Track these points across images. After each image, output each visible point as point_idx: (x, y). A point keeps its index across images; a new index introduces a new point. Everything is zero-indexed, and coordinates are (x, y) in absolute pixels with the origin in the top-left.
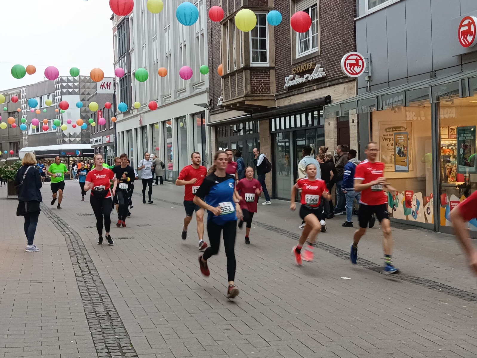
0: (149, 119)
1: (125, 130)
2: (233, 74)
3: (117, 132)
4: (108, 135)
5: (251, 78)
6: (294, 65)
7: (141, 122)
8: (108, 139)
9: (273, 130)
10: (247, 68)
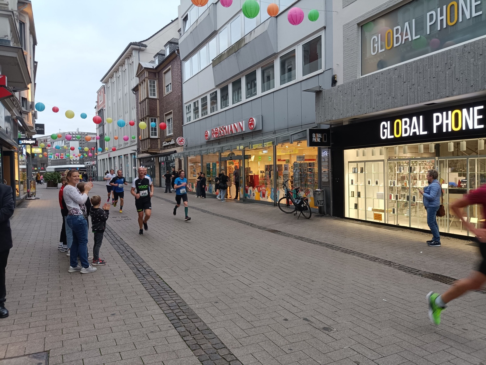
0: (112, 155)
1: (101, 159)
2: (144, 140)
3: (98, 159)
4: (93, 161)
5: (150, 142)
6: (166, 138)
7: (109, 156)
8: (93, 163)
9: (160, 161)
10: (149, 138)
